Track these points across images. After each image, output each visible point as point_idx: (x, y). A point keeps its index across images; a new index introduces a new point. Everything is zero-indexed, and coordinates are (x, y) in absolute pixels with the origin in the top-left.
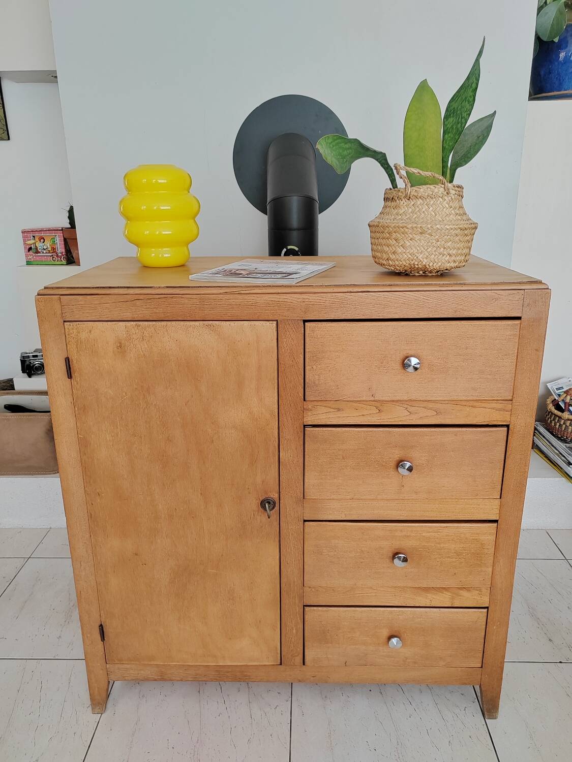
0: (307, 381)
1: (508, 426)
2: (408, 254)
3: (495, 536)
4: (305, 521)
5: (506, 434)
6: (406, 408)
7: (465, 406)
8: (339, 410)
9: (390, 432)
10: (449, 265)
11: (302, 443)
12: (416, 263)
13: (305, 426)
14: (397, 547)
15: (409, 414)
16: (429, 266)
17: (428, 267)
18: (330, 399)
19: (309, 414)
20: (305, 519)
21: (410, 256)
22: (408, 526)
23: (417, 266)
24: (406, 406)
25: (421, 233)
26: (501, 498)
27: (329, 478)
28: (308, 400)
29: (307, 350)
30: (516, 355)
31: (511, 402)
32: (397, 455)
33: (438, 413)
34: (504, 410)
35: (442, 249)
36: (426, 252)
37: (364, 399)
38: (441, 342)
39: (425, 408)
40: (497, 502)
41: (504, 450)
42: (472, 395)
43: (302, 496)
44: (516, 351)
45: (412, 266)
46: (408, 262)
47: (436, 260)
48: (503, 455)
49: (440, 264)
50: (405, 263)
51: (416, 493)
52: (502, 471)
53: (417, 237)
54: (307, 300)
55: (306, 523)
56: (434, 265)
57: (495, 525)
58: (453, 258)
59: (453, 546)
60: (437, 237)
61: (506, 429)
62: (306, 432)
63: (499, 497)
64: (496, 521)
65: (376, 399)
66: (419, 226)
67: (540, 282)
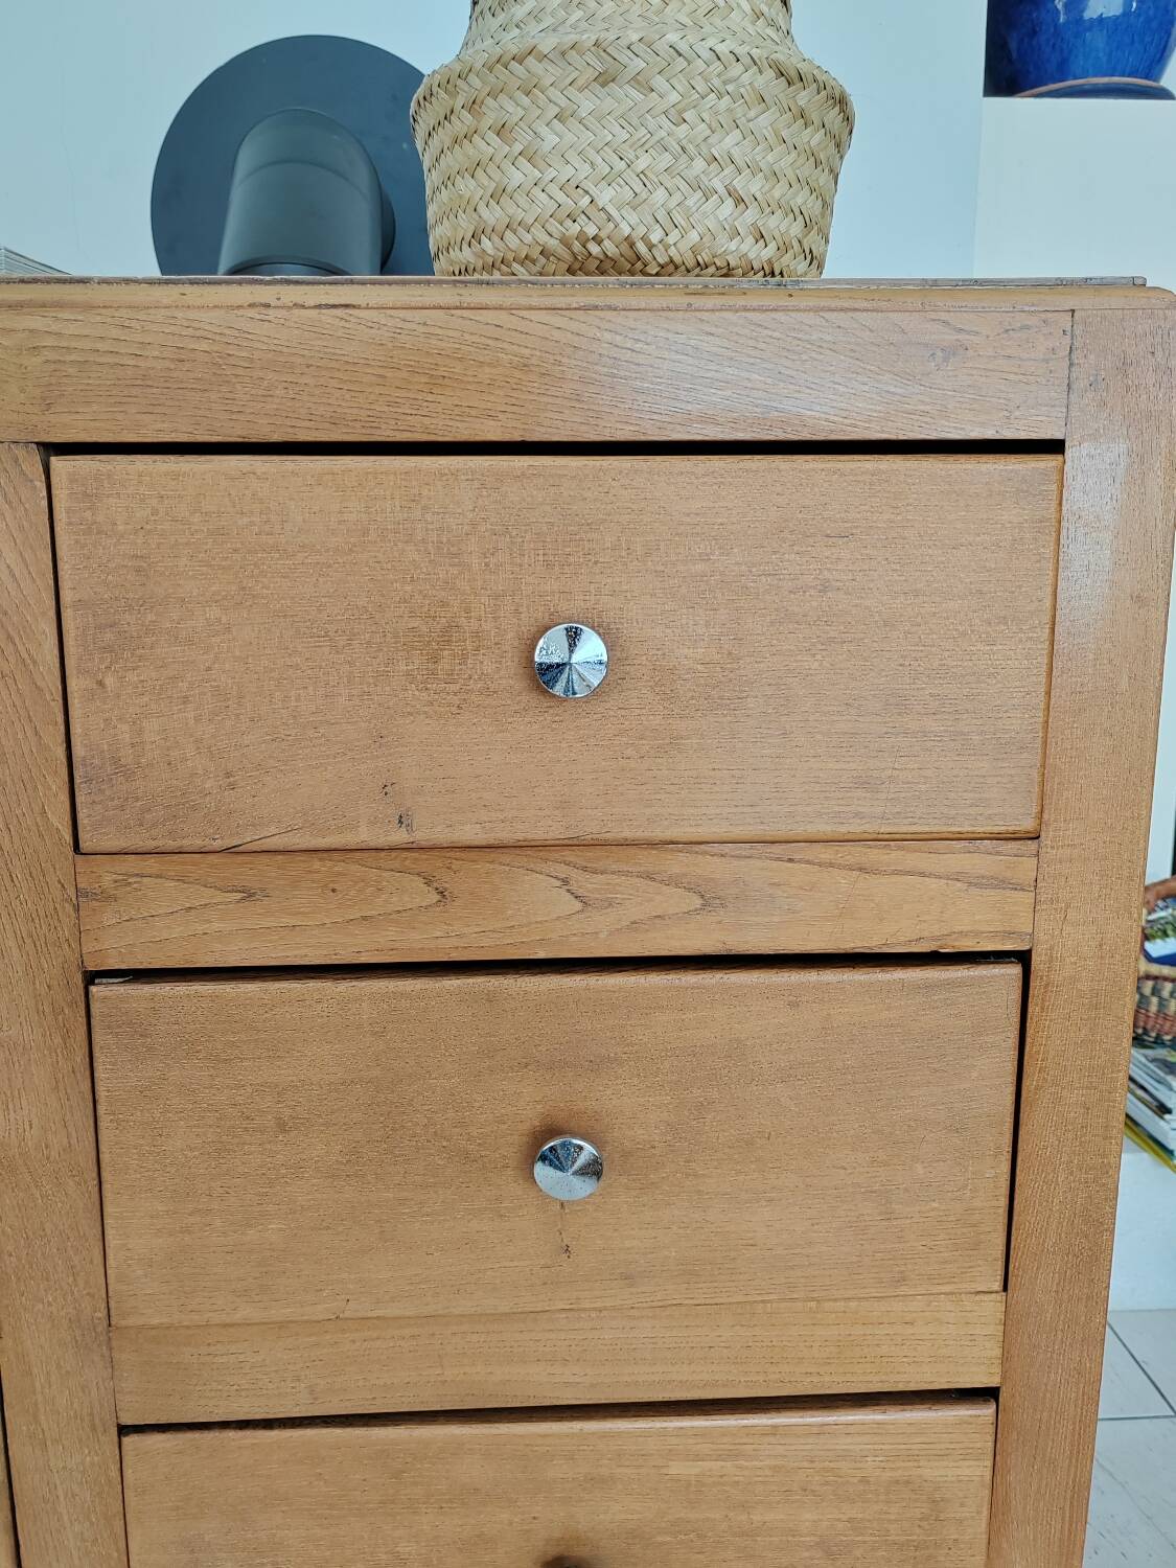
0: (78, 751)
1: (1023, 958)
2: (553, 189)
3: (989, 1463)
4: (124, 1430)
5: (1016, 995)
6: (565, 882)
7: (831, 865)
8: (249, 895)
9: (491, 998)
10: (733, 246)
11: (80, 1056)
12: (591, 230)
13: (91, 978)
14: (557, 1534)
15: (578, 905)
16: (651, 247)
17: (642, 248)
18: (198, 843)
19: (109, 918)
20: (127, 1420)
21: (561, 197)
22: (604, 1436)
23: (594, 249)
24: (562, 871)
25: (605, 79)
26: (1005, 1288)
27: (218, 1223)
28: (89, 850)
29: (67, 596)
30: (1047, 618)
31: (1032, 845)
32: (527, 1102)
33: (709, 899)
34: (1001, 883)
35: (699, 164)
36: (630, 176)
37: (364, 835)
38: (705, 558)
39: (650, 877)
40: (993, 1306)
41: (1012, 1067)
42: (857, 815)
43: (102, 1314)
44: (1048, 603)
45: (577, 247)
46: (553, 226)
47: (678, 219)
48: (1011, 1089)
49: (694, 236)
50: (543, 238)
51: (629, 1278)
52: (1006, 1167)
53: (586, 104)
54: (49, 341)
55: (129, 1441)
56: (671, 240)
57: (986, 1411)
58: (751, 215)
59: (808, 1516)
60: (674, 97)
61: (1014, 971)
62: (95, 1008)
63: (997, 1285)
64: (989, 1394)
65: (421, 836)
66: (588, 38)
67: (1137, 284)
